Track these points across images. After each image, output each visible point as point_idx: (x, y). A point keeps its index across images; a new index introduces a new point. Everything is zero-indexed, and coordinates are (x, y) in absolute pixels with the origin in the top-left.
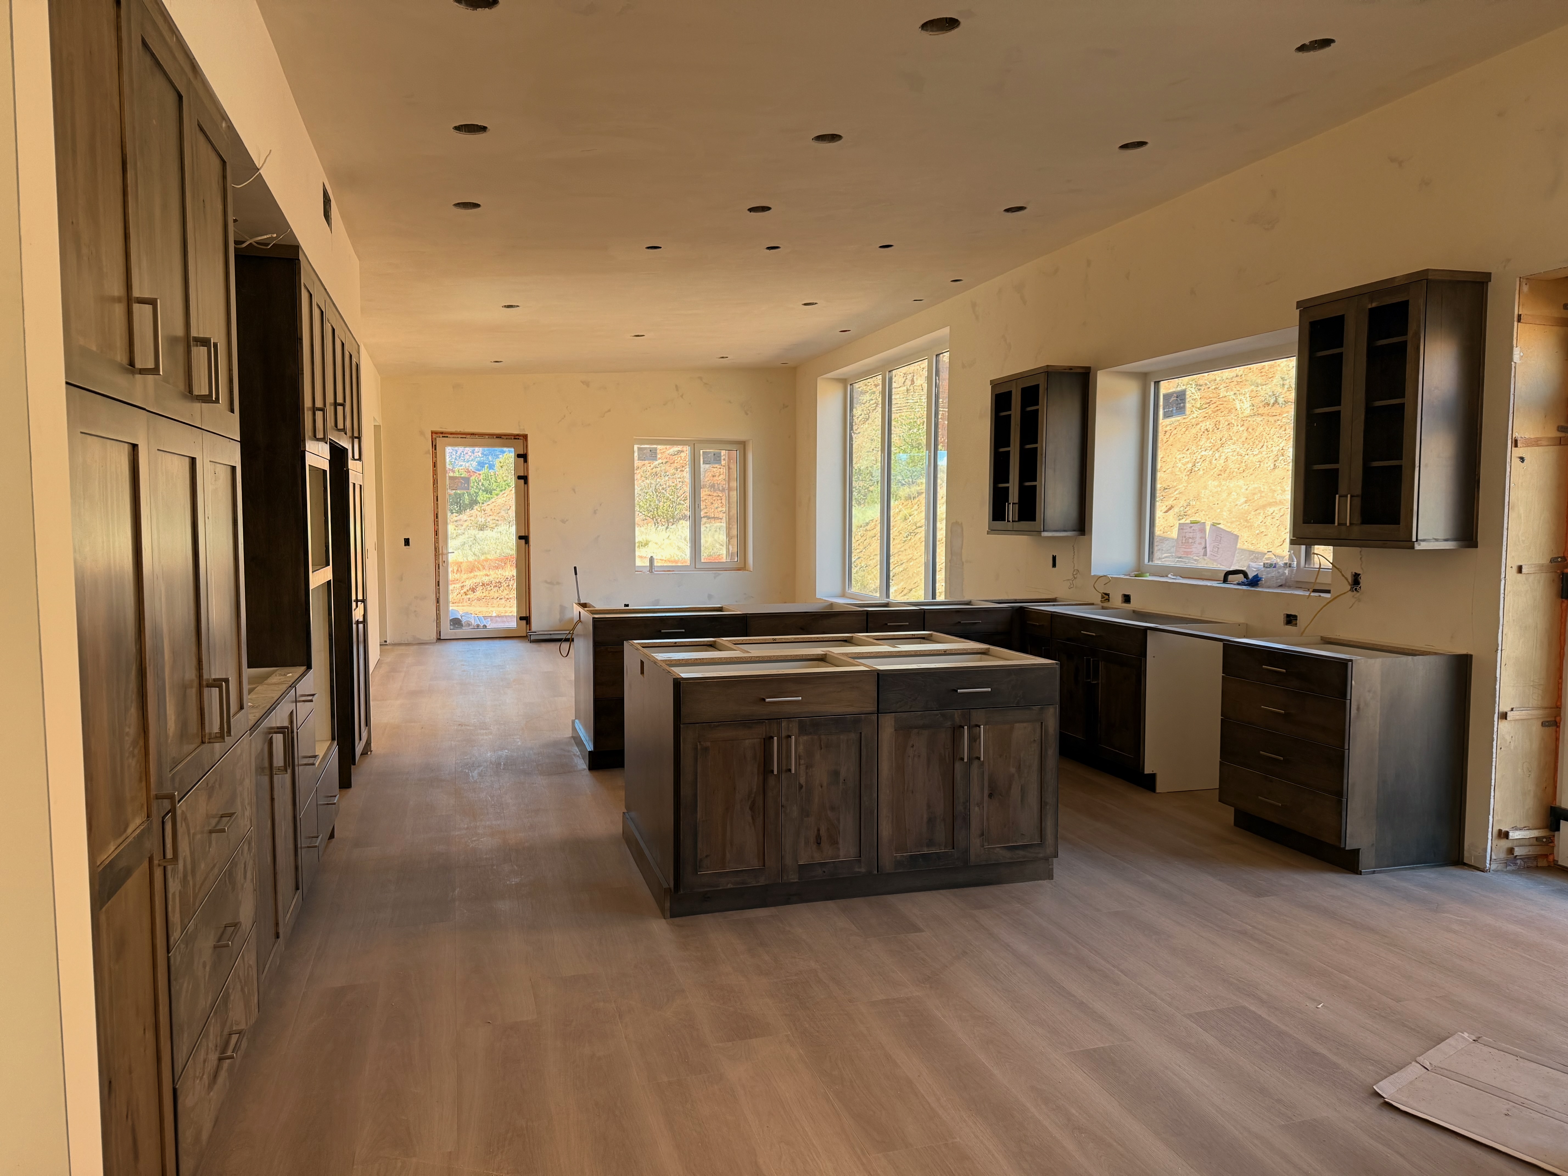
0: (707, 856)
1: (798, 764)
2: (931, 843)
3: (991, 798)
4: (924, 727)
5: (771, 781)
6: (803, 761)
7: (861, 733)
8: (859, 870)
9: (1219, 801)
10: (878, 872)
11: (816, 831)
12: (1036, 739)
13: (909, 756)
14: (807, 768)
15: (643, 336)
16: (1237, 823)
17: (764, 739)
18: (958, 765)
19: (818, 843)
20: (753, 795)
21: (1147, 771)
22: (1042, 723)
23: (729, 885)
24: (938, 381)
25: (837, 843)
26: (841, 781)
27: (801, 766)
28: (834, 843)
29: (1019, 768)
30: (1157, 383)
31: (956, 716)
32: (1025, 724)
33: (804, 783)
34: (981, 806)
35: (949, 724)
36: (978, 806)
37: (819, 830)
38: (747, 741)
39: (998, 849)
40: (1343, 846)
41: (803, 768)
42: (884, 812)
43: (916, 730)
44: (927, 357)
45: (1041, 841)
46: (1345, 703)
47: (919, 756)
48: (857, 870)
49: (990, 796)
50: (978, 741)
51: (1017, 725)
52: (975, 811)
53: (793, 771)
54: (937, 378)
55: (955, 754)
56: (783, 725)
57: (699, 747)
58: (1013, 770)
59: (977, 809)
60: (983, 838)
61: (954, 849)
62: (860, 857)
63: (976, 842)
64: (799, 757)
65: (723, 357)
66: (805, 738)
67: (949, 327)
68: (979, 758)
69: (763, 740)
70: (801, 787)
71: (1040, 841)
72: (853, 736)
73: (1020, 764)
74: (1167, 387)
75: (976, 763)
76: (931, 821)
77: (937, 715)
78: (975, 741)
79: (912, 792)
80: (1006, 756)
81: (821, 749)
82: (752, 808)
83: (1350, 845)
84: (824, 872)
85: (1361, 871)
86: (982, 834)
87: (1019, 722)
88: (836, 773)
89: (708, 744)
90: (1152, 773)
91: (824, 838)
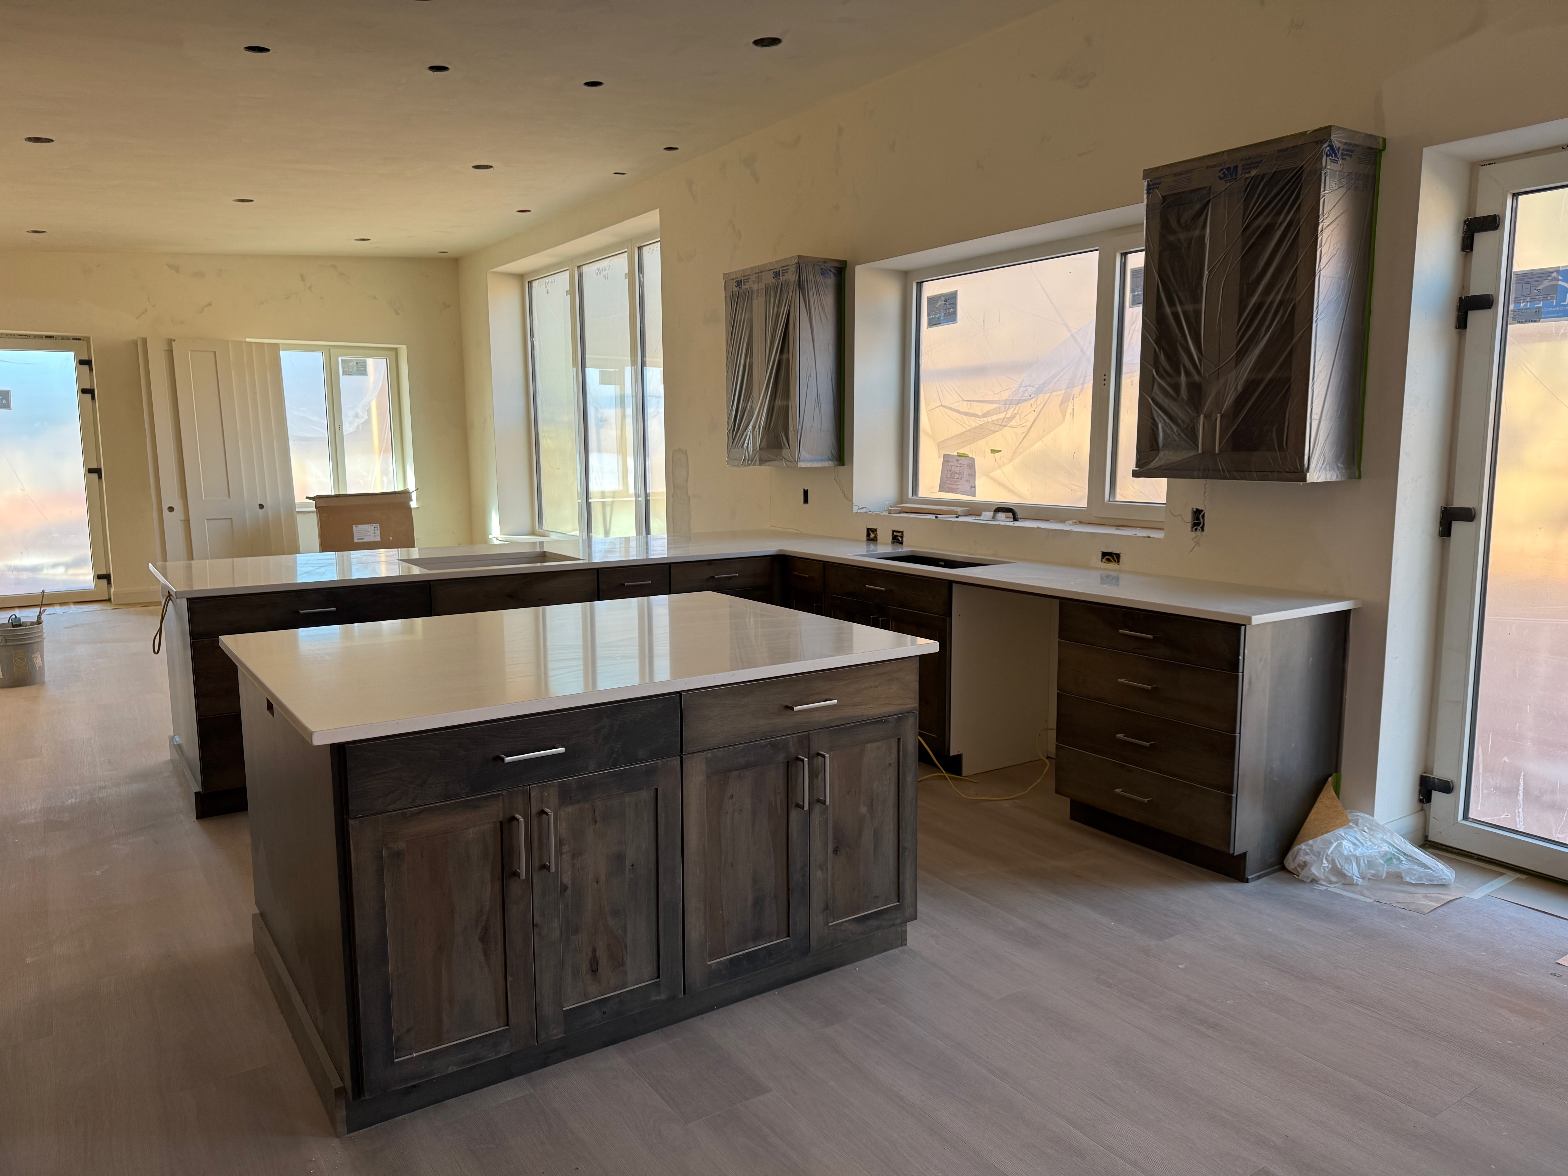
0: (408, 1031)
1: (560, 853)
2: (758, 935)
3: (836, 854)
4: (747, 766)
5: (515, 888)
6: (566, 847)
7: (657, 789)
8: (658, 998)
9: (1056, 792)
10: (684, 993)
11: (590, 953)
12: (891, 762)
13: (727, 813)
14: (574, 856)
15: (251, 201)
16: (1074, 816)
17: (501, 822)
18: (794, 814)
19: (593, 971)
20: (484, 917)
21: (953, 753)
22: (899, 739)
23: (450, 1069)
24: (641, 279)
25: (623, 964)
26: (627, 869)
27: (564, 856)
28: (618, 964)
29: (871, 807)
30: (920, 284)
31: (791, 744)
32: (878, 744)
33: (569, 882)
34: (824, 868)
35: (781, 757)
36: (820, 869)
37: (594, 951)
38: (471, 831)
39: (846, 924)
40: (1231, 852)
41: (566, 858)
42: (693, 902)
43: (736, 773)
44: (626, 250)
45: (899, 901)
46: (1237, 676)
47: (741, 810)
48: (654, 998)
49: (836, 851)
50: (821, 775)
51: (869, 746)
52: (818, 875)
53: (553, 869)
54: (641, 275)
55: (790, 802)
56: (533, 794)
57: (385, 853)
58: (864, 810)
59: (819, 874)
60: (827, 914)
61: (789, 936)
62: (658, 977)
63: (817, 919)
64: (561, 842)
65: (364, 240)
66: (570, 809)
67: (659, 209)
68: (824, 802)
69: (498, 825)
70: (565, 888)
71: (897, 901)
72: (646, 795)
73: (873, 800)
74: (932, 289)
75: (818, 808)
76: (758, 903)
77: (766, 746)
78: (817, 777)
79: (732, 865)
80: (855, 792)
81: (596, 822)
82: (483, 939)
83: (1238, 849)
84: (604, 1013)
85: (1248, 878)
86: (827, 908)
87: (871, 741)
88: (620, 858)
89: (402, 845)
90: (957, 754)
91: (603, 960)
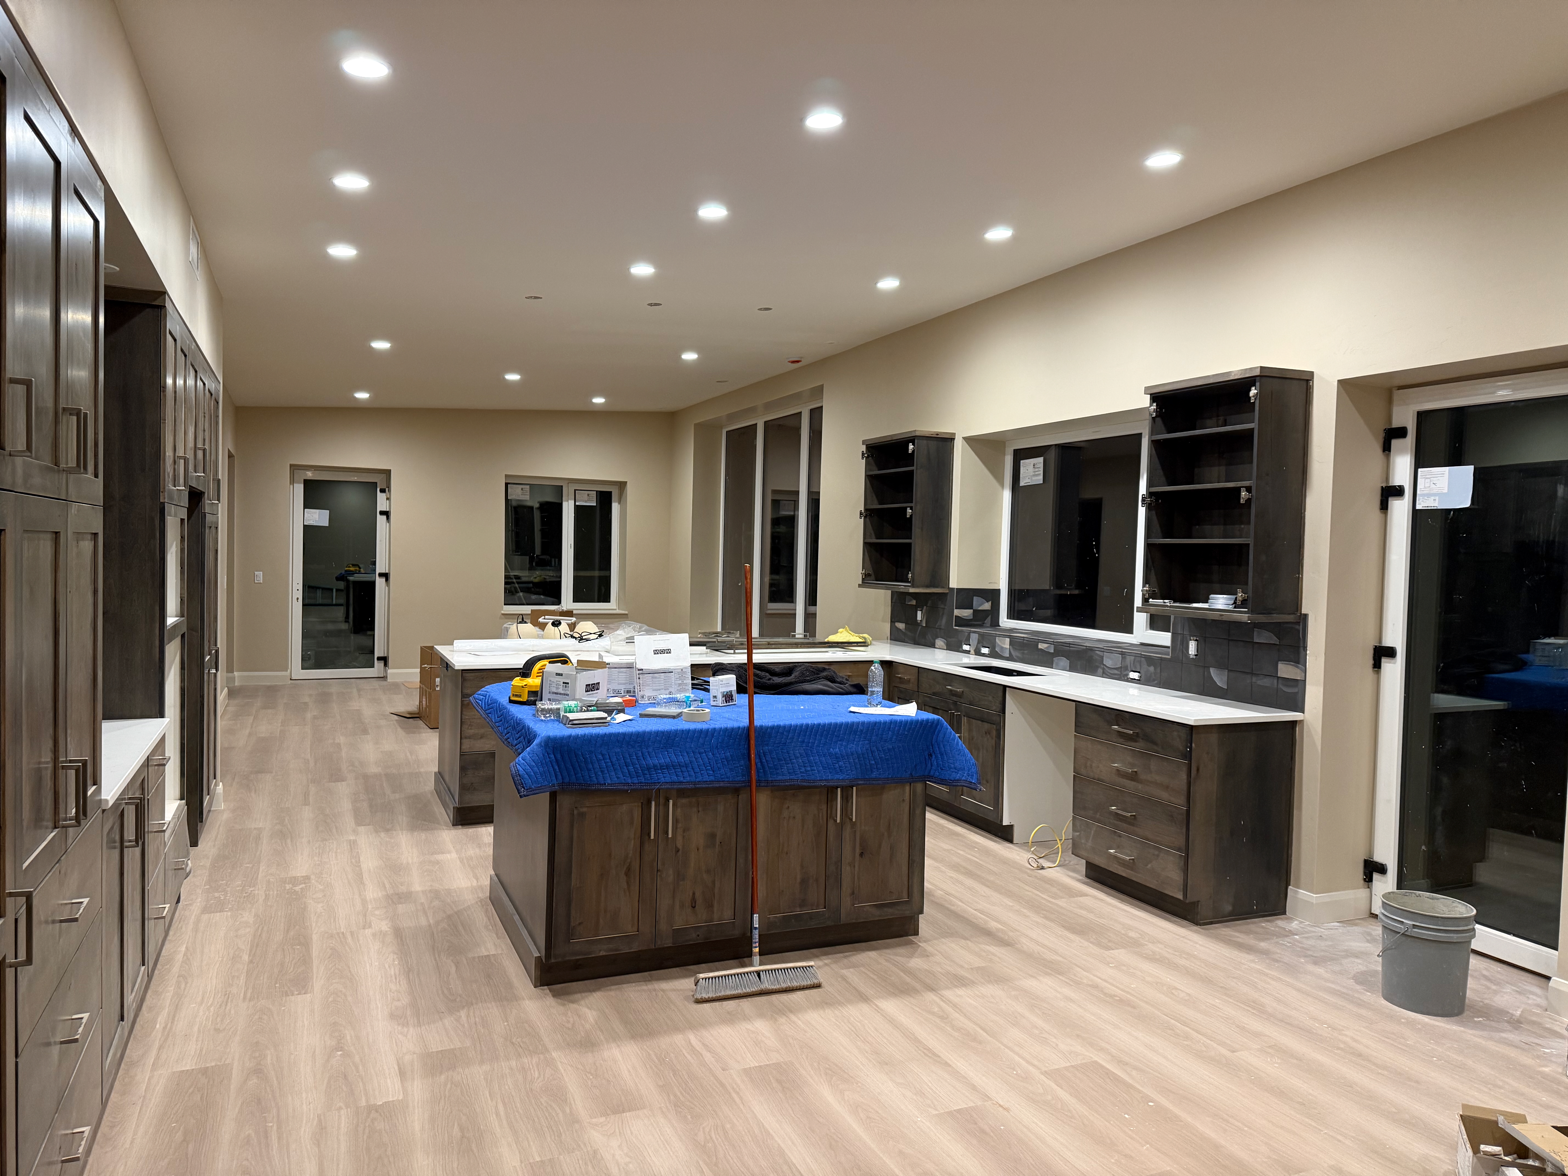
0: (580, 924)
1: (675, 828)
2: (803, 904)
3: (862, 857)
4: (799, 789)
5: (648, 846)
6: (680, 825)
8: (733, 933)
9: (1072, 854)
11: (691, 895)
12: (905, 798)
13: (784, 820)
14: (684, 831)
16: (1088, 875)
17: (642, 803)
18: (831, 826)
19: (693, 906)
20: (629, 860)
21: (1006, 822)
23: (601, 952)
25: (712, 906)
26: (717, 844)
27: (678, 830)
28: (709, 905)
29: (889, 828)
30: (1016, 451)
33: (681, 847)
34: (852, 866)
36: (849, 866)
37: (694, 894)
38: (624, 806)
39: (867, 908)
42: (760, 873)
43: (791, 793)
45: (907, 899)
47: (794, 817)
49: (861, 854)
50: (850, 802)
52: (846, 870)
53: (670, 835)
55: (828, 816)
57: (576, 812)
58: (883, 830)
60: (853, 897)
61: (826, 908)
62: (734, 919)
63: (846, 901)
64: (676, 821)
66: (683, 802)
68: (851, 819)
69: (640, 805)
70: (678, 850)
72: (730, 799)
73: (890, 824)
75: (848, 824)
76: (804, 882)
79: (787, 853)
80: (877, 817)
81: (699, 811)
82: (628, 873)
83: (1190, 897)
84: (699, 935)
85: (1200, 922)
86: (853, 893)
88: (713, 836)
89: (585, 810)
90: (1008, 824)
91: (699, 901)
